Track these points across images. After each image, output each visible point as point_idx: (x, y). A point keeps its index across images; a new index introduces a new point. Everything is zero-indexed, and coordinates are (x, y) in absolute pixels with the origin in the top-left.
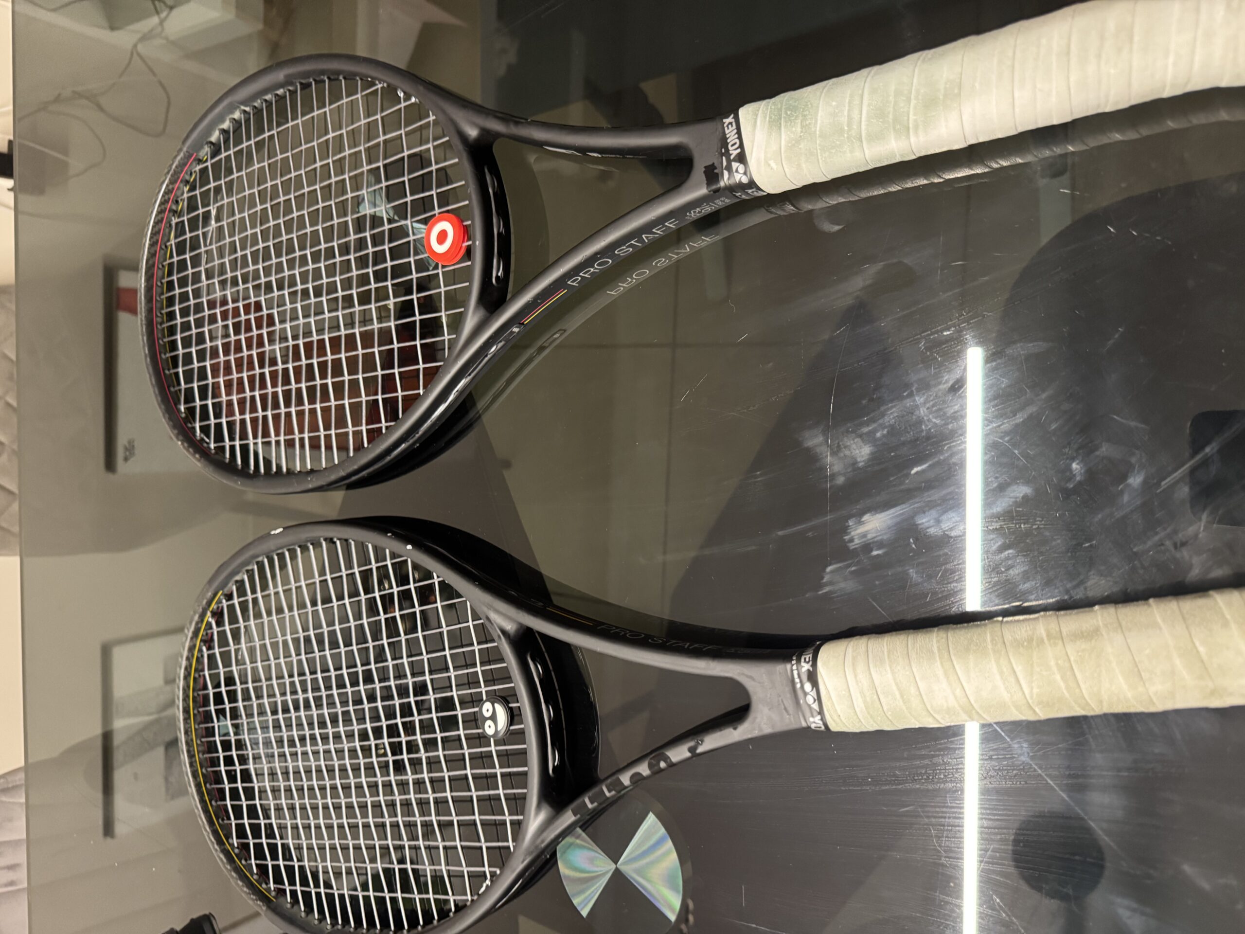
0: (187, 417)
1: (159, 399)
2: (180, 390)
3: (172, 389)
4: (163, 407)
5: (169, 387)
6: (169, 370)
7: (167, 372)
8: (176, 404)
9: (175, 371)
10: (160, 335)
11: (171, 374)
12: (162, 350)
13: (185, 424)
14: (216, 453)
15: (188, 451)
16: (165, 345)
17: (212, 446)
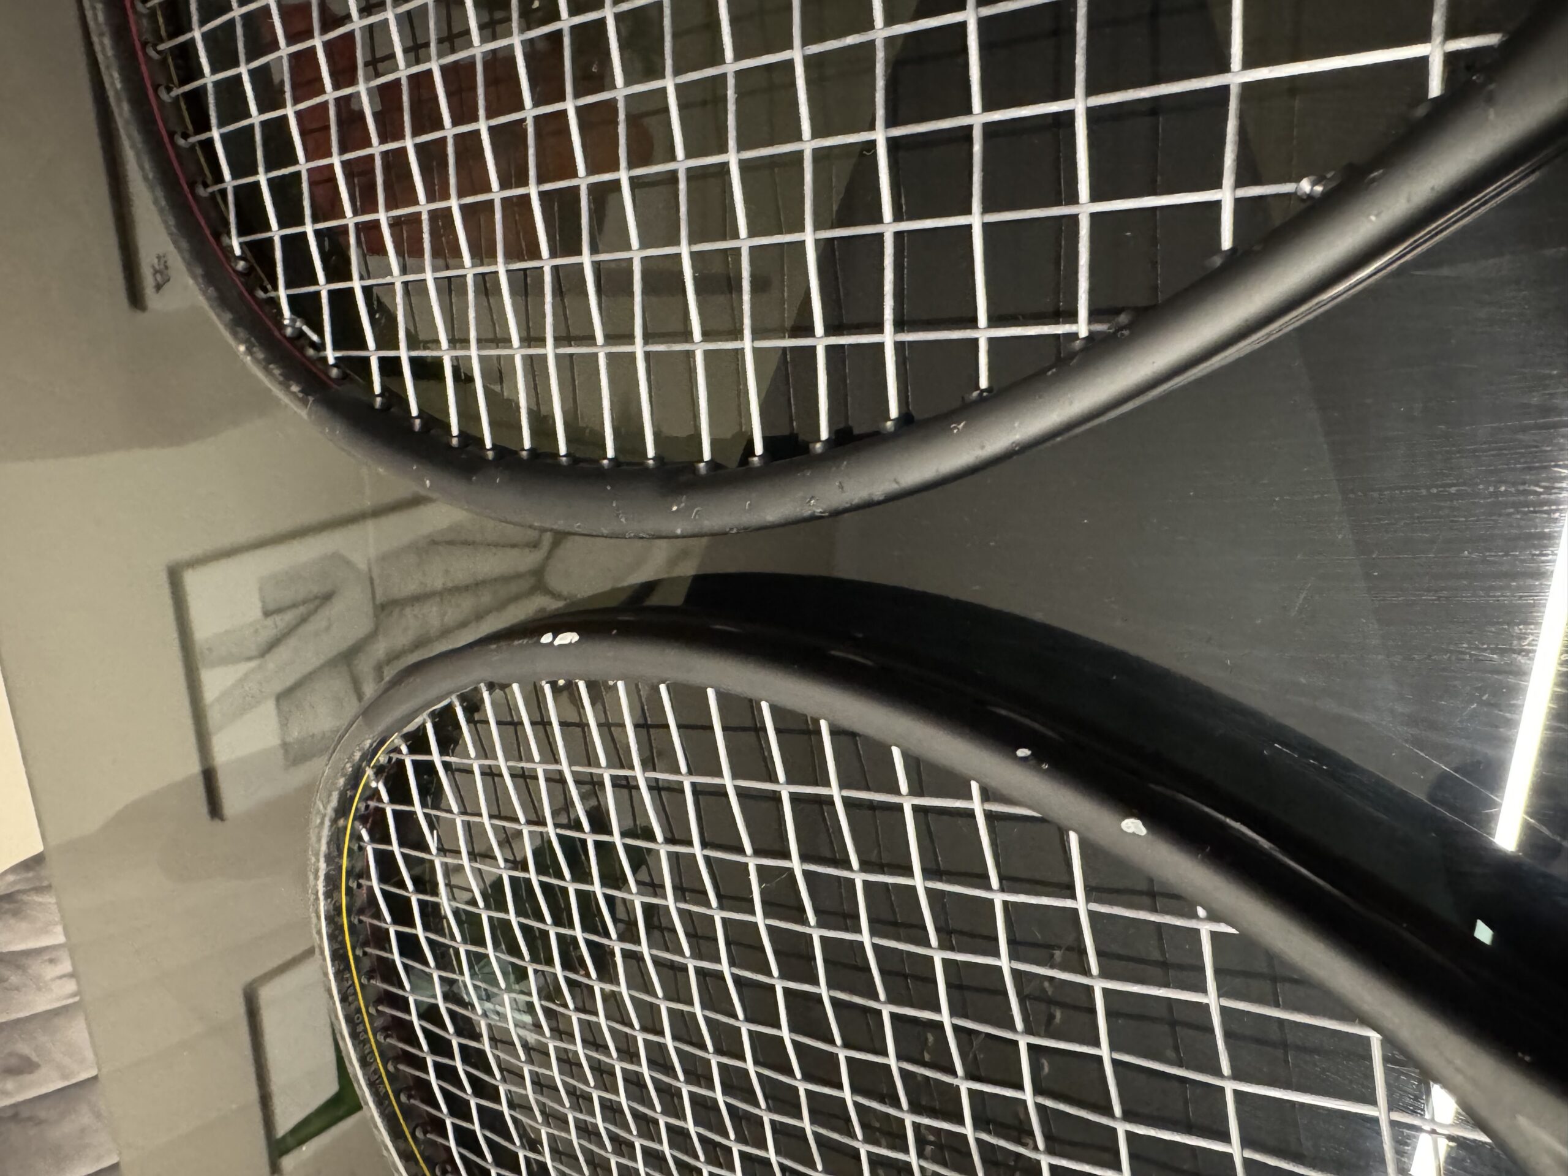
0: (249, 272)
1: (172, 222)
2: (223, 193)
3: (202, 192)
4: (184, 245)
5: (192, 186)
6: (185, 136)
7: (181, 142)
8: (217, 236)
9: (203, 136)
10: (148, 36)
11: (192, 147)
12: (161, 80)
13: (252, 293)
14: (344, 377)
15: (266, 370)
16: (164, 61)
17: (331, 355)
